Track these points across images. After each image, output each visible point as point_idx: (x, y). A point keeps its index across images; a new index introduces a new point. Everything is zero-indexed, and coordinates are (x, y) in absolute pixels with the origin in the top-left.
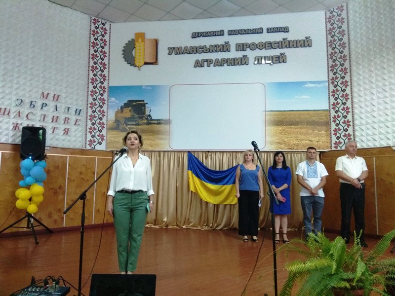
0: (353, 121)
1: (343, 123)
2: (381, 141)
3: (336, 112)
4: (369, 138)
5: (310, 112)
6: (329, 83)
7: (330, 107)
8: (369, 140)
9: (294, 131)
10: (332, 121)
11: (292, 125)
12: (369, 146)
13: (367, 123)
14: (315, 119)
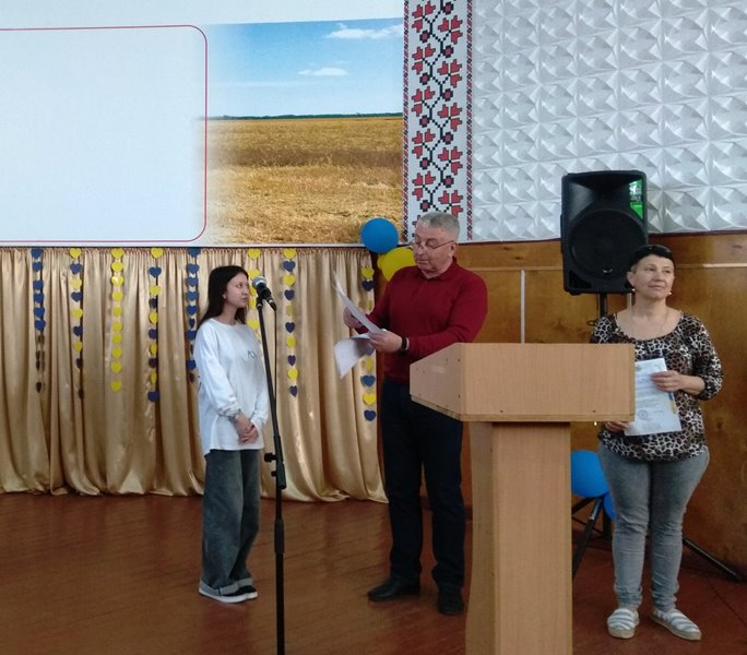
0: (469, 153)
1: (439, 157)
2: (543, 220)
3: (424, 121)
4: (513, 209)
5: (346, 122)
6: (406, 25)
7: (406, 104)
8: (511, 217)
9: (292, 185)
10: (410, 152)
11: (287, 164)
12: (512, 235)
13: (508, 160)
14: (360, 143)
